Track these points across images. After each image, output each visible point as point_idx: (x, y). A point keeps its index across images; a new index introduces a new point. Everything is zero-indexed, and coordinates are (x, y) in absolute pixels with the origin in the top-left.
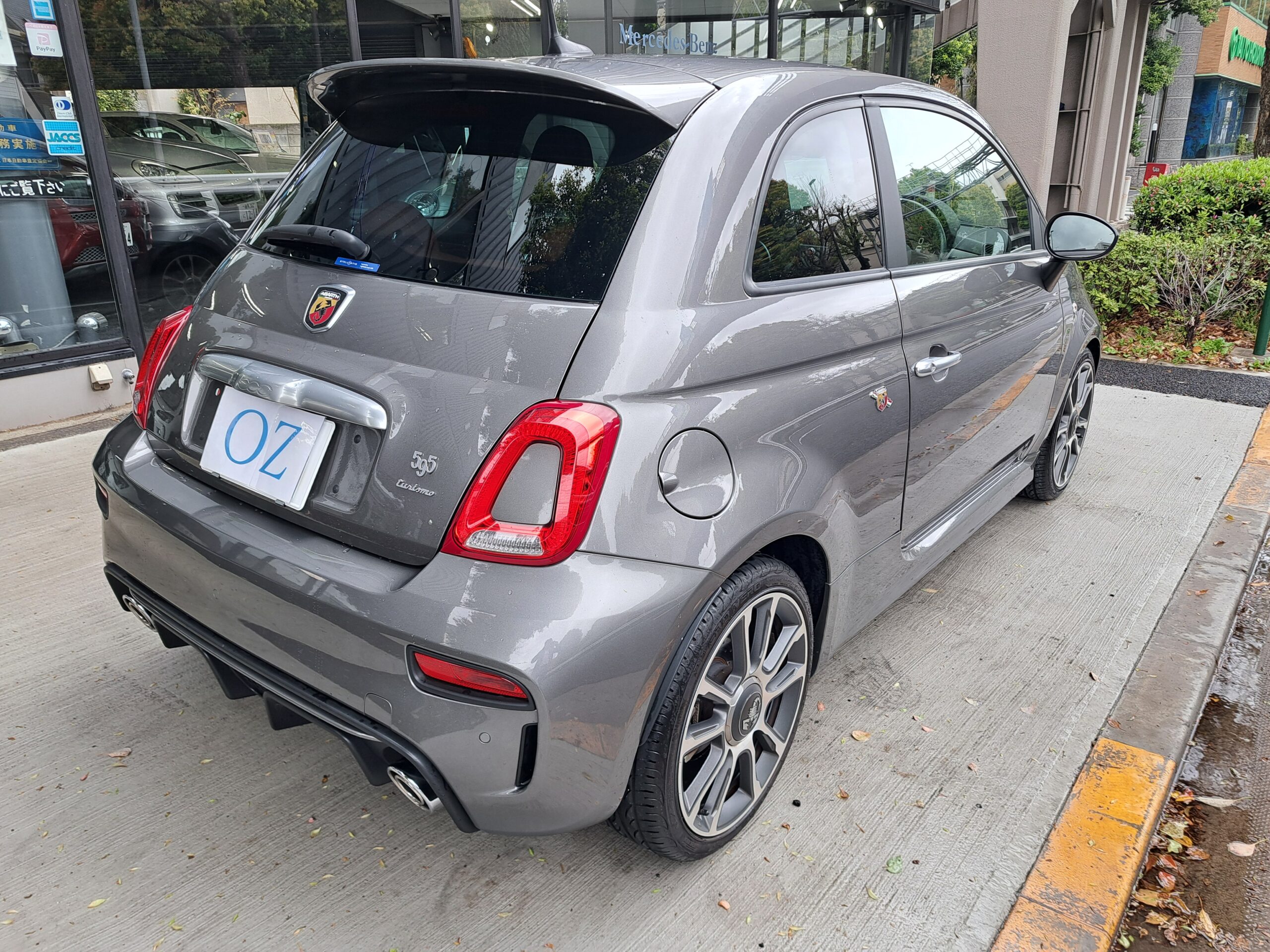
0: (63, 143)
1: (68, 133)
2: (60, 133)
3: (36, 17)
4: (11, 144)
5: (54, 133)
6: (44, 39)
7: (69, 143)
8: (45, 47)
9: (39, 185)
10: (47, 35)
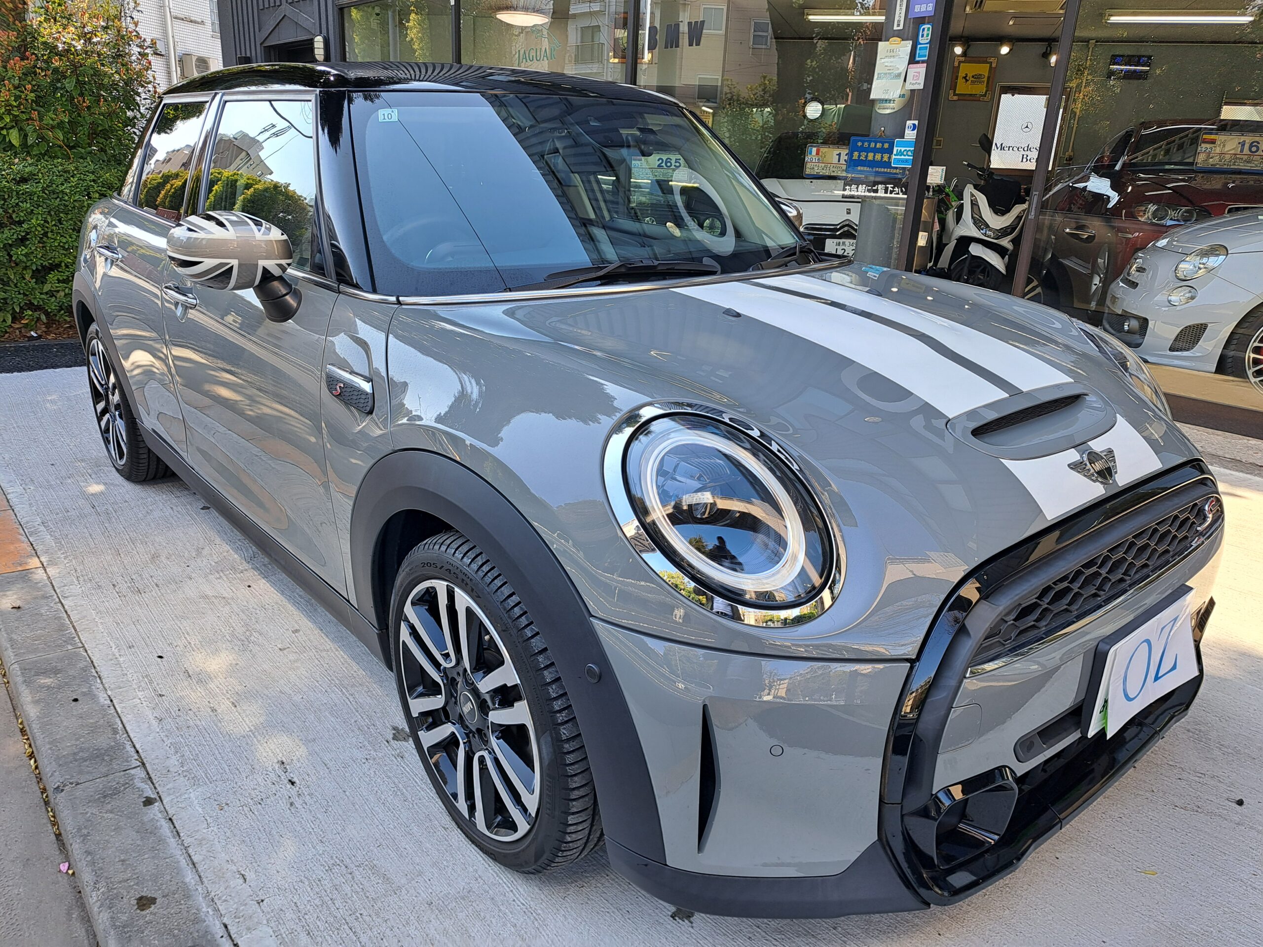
0: (903, 157)
1: (908, 149)
2: (903, 149)
3: (917, 59)
4: (882, 157)
5: (899, 149)
6: (917, 76)
7: (907, 157)
8: (915, 82)
9: (890, 189)
10: (919, 73)
